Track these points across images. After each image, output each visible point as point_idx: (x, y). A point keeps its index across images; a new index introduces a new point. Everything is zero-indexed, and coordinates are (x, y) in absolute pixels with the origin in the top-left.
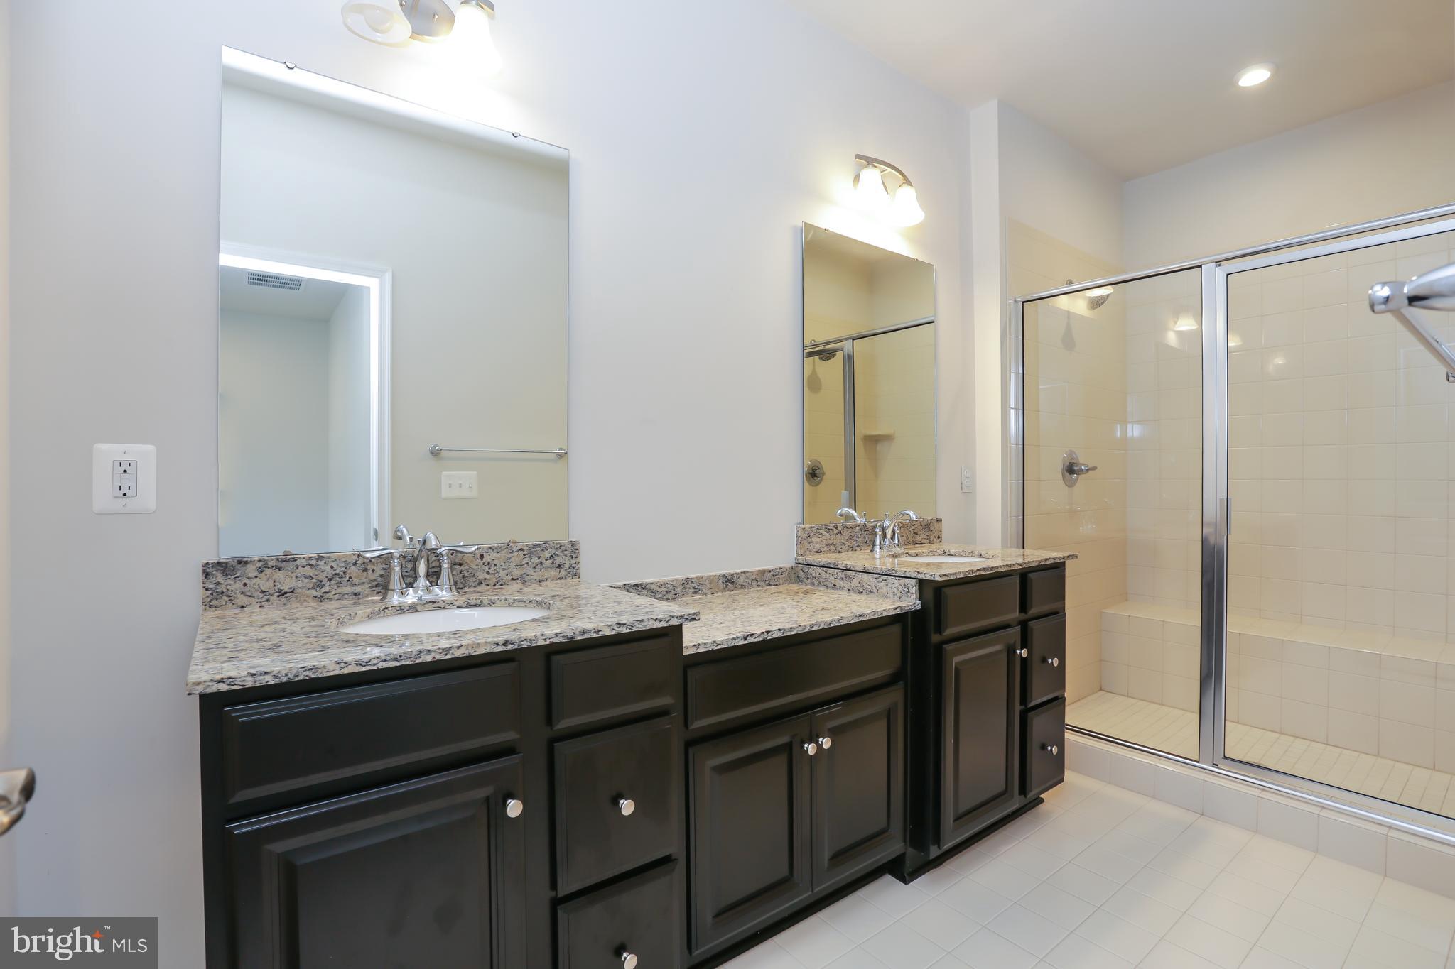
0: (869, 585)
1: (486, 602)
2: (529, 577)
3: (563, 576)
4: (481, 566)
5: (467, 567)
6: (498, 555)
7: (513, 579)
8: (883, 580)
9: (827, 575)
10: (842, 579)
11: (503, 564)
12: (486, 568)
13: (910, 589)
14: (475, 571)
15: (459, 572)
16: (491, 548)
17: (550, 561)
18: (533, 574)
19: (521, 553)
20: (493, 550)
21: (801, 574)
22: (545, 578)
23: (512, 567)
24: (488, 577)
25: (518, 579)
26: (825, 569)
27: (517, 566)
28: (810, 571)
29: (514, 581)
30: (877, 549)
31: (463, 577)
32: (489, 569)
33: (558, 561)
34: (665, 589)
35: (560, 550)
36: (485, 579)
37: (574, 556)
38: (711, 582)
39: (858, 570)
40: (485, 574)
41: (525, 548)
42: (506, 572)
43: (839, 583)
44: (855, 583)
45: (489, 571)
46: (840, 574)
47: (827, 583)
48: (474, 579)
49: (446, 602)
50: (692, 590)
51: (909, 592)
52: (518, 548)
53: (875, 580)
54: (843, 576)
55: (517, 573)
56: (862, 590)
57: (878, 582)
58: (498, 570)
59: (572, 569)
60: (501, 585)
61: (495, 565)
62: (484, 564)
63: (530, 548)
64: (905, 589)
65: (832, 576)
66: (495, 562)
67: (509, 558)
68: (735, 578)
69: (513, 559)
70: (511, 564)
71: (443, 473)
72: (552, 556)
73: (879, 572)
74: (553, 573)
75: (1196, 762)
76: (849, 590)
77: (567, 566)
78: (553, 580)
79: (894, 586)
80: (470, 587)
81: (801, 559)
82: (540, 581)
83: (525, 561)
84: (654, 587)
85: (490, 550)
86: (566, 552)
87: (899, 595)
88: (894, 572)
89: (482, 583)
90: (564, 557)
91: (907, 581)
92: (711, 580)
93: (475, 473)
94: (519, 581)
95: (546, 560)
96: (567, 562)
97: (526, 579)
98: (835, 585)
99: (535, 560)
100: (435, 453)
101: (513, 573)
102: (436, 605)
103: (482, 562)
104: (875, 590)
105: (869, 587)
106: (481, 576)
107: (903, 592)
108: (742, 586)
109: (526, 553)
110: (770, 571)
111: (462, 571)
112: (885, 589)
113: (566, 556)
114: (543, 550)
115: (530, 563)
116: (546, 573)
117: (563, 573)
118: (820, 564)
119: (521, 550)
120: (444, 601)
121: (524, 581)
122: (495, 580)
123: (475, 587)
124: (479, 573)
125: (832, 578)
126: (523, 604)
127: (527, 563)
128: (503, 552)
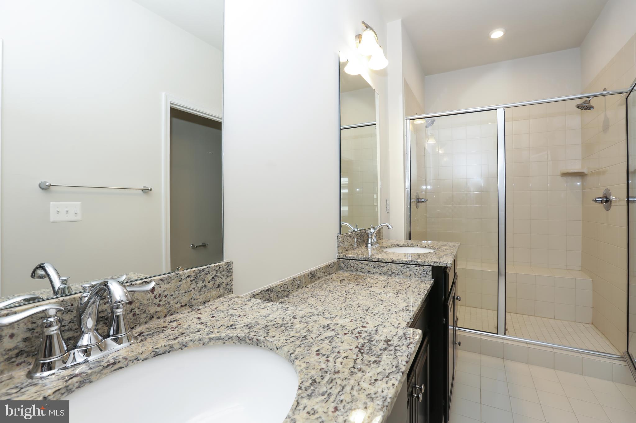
0: (396, 271)
1: (177, 346)
2: (196, 301)
3: (221, 294)
4: (152, 300)
5: (138, 304)
6: (168, 286)
7: (182, 306)
8: (407, 267)
9: (363, 265)
10: (375, 267)
11: (173, 293)
12: (157, 301)
13: (428, 273)
14: (146, 307)
15: (129, 312)
16: (161, 280)
17: (212, 283)
18: (198, 297)
19: (189, 279)
20: (163, 281)
21: (342, 265)
22: (208, 299)
23: (181, 295)
24: (159, 309)
25: (186, 305)
26: (361, 261)
27: (186, 292)
28: (350, 263)
29: (183, 308)
30: (370, 245)
31: (134, 315)
32: (161, 301)
33: (218, 281)
34: (283, 289)
35: (219, 272)
36: (156, 312)
37: (229, 275)
38: (305, 278)
39: (387, 261)
40: (156, 307)
41: (192, 275)
42: (175, 301)
43: (372, 270)
44: (385, 269)
45: (161, 303)
46: (373, 264)
47: (363, 270)
48: (145, 315)
49: (129, 359)
50: (297, 286)
51: (427, 274)
52: (186, 275)
53: (401, 267)
54: (376, 266)
55: (185, 299)
56: (390, 274)
57: (403, 269)
58: (169, 301)
59: (228, 287)
60: (172, 314)
61: (166, 296)
62: (155, 297)
63: (196, 274)
64: (424, 273)
65: (366, 266)
66: (166, 293)
67: (179, 287)
68: (316, 273)
69: (182, 287)
70: (181, 292)
71: (51, 203)
72: (213, 278)
73: (404, 262)
74: (214, 293)
75: (496, 334)
76: (380, 274)
77: (224, 285)
78: (214, 299)
79: (415, 270)
80: (140, 324)
81: (342, 256)
82: (204, 303)
83: (192, 286)
84: (277, 289)
85: (161, 282)
86: (224, 273)
87: (419, 276)
88: (416, 262)
89: (153, 317)
90: (222, 277)
91: (425, 267)
92: (305, 276)
93: (80, 203)
94: (187, 307)
95: (209, 282)
96: (225, 282)
97: (193, 303)
98: (369, 271)
99: (200, 284)
100: (45, 188)
101: (182, 301)
102: (116, 367)
103: (153, 296)
104: (400, 273)
105: (396, 272)
106: (152, 310)
107: (422, 274)
108: (318, 277)
109: (193, 278)
110: (329, 266)
111: (132, 309)
112: (408, 273)
113: (223, 276)
114: (206, 274)
115: (196, 288)
116: (209, 294)
117: (222, 290)
118: (358, 259)
119: (189, 276)
120: (126, 359)
121: (191, 306)
122: (165, 311)
123: (146, 323)
124: (150, 308)
125: (366, 267)
126: (221, 342)
127: (194, 289)
128: (173, 281)
